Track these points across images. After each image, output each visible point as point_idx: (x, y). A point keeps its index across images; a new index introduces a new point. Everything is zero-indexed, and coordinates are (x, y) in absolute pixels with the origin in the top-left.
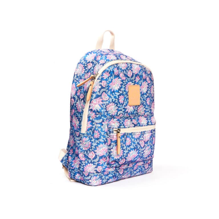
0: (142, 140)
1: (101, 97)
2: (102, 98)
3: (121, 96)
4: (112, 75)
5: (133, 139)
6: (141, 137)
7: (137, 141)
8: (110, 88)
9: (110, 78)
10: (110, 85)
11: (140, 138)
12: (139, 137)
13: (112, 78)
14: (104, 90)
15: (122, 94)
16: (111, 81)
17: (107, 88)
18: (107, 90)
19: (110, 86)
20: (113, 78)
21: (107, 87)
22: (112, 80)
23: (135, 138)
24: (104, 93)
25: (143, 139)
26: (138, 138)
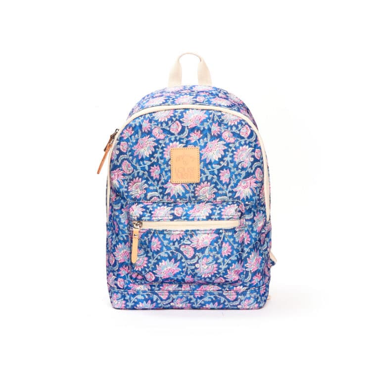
0: (189, 245)
1: (121, 168)
2: (122, 170)
3: (155, 166)
4: (137, 133)
5: (166, 242)
6: (185, 240)
7: (174, 244)
8: (135, 153)
9: (133, 137)
10: (134, 149)
11: (182, 241)
12: (179, 240)
13: (138, 136)
14: (125, 156)
15: (157, 164)
16: (137, 143)
17: (130, 153)
18: (131, 157)
19: (134, 151)
20: (140, 137)
21: (130, 151)
22: (137, 140)
23: (171, 240)
24: (125, 161)
25: (189, 243)
26: (177, 240)
